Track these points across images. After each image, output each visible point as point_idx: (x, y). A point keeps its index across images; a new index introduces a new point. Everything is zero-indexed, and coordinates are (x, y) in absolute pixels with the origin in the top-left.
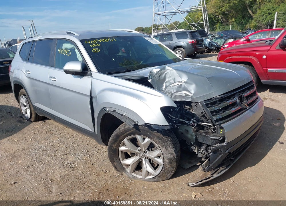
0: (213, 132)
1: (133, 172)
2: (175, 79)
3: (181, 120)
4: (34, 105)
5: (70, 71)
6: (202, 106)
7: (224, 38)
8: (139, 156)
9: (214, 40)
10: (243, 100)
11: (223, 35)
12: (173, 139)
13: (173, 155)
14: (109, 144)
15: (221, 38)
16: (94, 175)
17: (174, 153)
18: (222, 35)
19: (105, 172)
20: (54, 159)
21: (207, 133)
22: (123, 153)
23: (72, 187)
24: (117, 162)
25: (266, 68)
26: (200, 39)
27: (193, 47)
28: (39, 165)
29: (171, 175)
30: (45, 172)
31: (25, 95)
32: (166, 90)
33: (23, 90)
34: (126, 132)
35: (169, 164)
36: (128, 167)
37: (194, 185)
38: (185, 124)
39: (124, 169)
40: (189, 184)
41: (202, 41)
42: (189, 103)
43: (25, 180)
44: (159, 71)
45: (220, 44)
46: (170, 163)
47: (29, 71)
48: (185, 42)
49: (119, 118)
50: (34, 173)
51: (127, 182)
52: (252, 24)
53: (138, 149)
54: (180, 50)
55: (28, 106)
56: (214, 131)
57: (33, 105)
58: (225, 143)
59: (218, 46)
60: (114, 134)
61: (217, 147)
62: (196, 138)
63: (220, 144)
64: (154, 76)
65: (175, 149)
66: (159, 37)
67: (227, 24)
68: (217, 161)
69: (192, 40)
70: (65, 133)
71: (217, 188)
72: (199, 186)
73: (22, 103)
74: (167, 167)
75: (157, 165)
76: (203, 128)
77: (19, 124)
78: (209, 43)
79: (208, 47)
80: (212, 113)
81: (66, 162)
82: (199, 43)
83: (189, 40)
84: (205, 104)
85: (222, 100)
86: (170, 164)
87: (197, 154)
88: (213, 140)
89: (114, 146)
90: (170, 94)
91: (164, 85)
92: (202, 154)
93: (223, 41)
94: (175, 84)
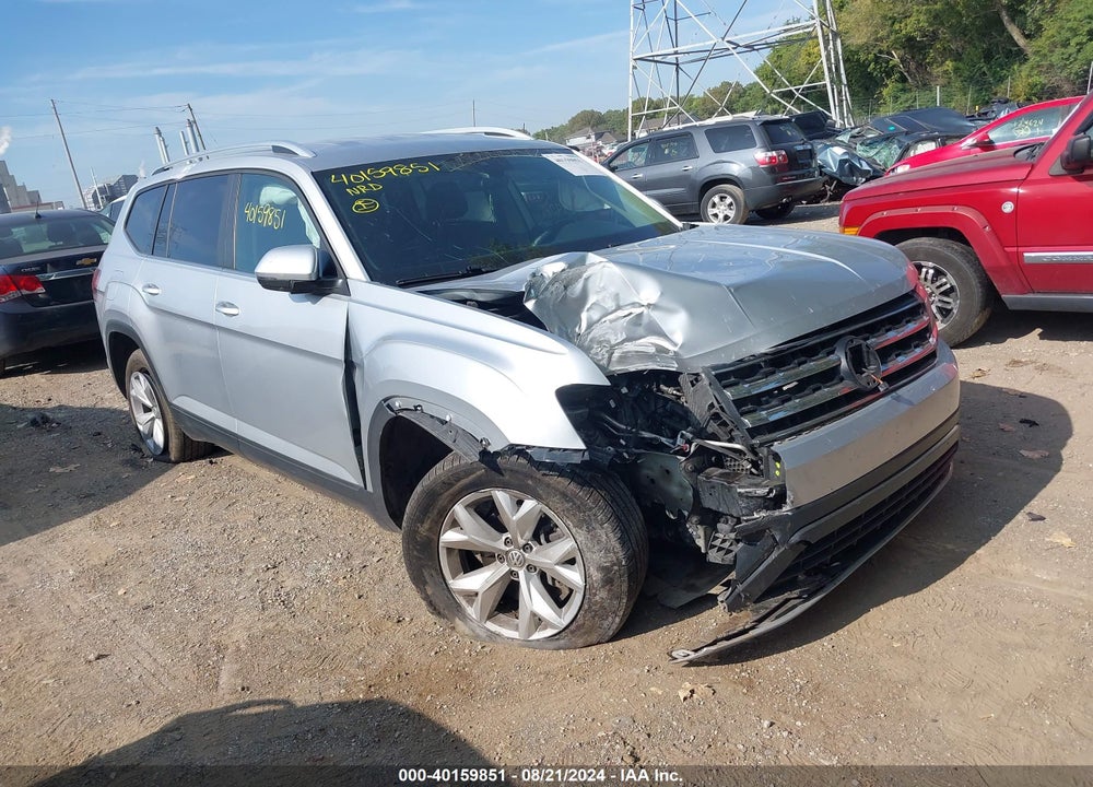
0: (752, 473)
1: (489, 618)
2: (617, 295)
3: (646, 435)
4: (175, 406)
5: (278, 278)
6: (710, 384)
7: (899, 141)
8: (506, 563)
9: (860, 150)
10: (866, 360)
11: (896, 128)
12: (613, 500)
13: (614, 553)
14: (404, 524)
15: (887, 139)
16: (359, 631)
17: (618, 546)
18: (892, 128)
19: (399, 621)
20: (234, 581)
21: (732, 477)
22: (456, 551)
23: (282, 669)
24: (435, 583)
25: (1015, 249)
26: (801, 148)
27: (776, 181)
28: (182, 602)
29: (614, 626)
30: (202, 623)
31: (144, 371)
32: (590, 336)
33: (137, 354)
34: (459, 480)
35: (603, 587)
36: (471, 602)
37: (690, 657)
38: (661, 447)
39: (458, 610)
40: (674, 654)
41: (811, 154)
42: (671, 378)
43: (133, 647)
44: (563, 270)
45: (885, 164)
46: (608, 581)
47: (155, 287)
48: (745, 162)
49: (433, 433)
50: (165, 626)
51: (467, 651)
52: (1021, 79)
53: (504, 538)
54: (725, 192)
55: (157, 409)
56: (753, 470)
57: (170, 404)
58: (786, 509)
59: (875, 170)
60: (419, 489)
61: (759, 524)
62: (696, 494)
63: (769, 513)
64: (546, 288)
65: (622, 532)
66: (646, 147)
67: (925, 85)
68: (763, 571)
69: (770, 154)
70: (279, 499)
71: (771, 669)
72: (710, 665)
73: (137, 400)
74: (597, 598)
75: (568, 592)
76: (719, 459)
77: (127, 473)
78: (842, 162)
79: (838, 176)
80: (738, 407)
81: (270, 591)
82: (796, 163)
83: (760, 154)
84: (716, 376)
85: (778, 359)
86: (607, 587)
87: (703, 551)
88: (747, 497)
89: (423, 529)
90: (605, 349)
91: (584, 316)
92: (723, 552)
93: (895, 150)
94: (620, 313)
